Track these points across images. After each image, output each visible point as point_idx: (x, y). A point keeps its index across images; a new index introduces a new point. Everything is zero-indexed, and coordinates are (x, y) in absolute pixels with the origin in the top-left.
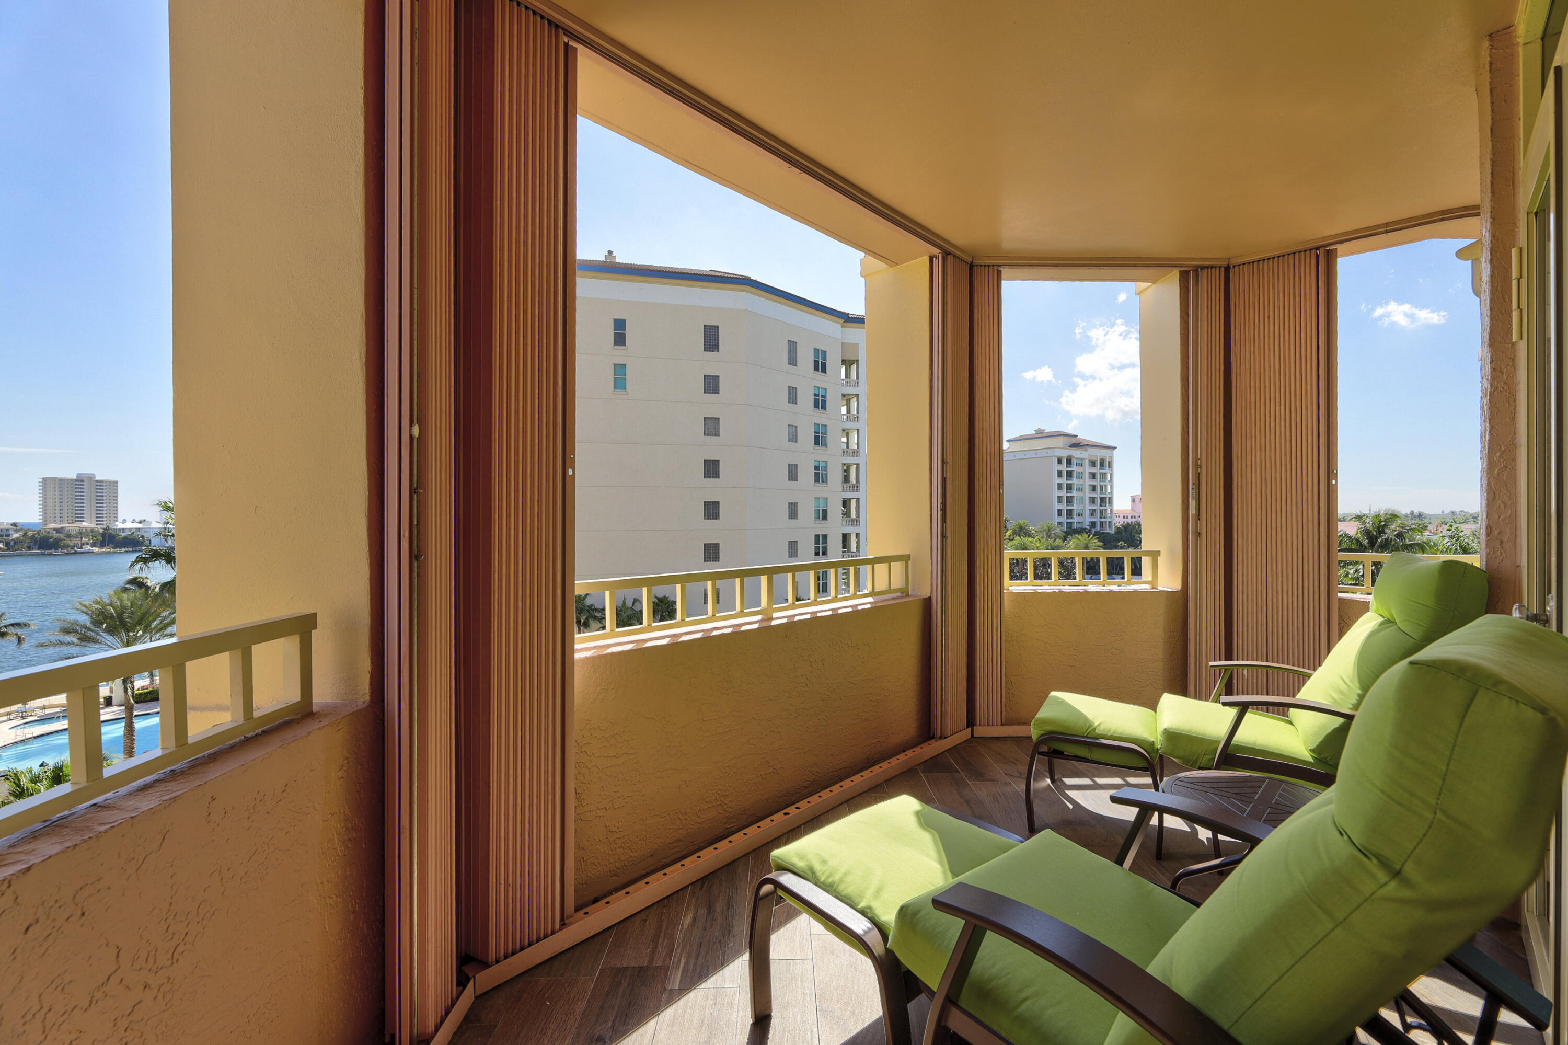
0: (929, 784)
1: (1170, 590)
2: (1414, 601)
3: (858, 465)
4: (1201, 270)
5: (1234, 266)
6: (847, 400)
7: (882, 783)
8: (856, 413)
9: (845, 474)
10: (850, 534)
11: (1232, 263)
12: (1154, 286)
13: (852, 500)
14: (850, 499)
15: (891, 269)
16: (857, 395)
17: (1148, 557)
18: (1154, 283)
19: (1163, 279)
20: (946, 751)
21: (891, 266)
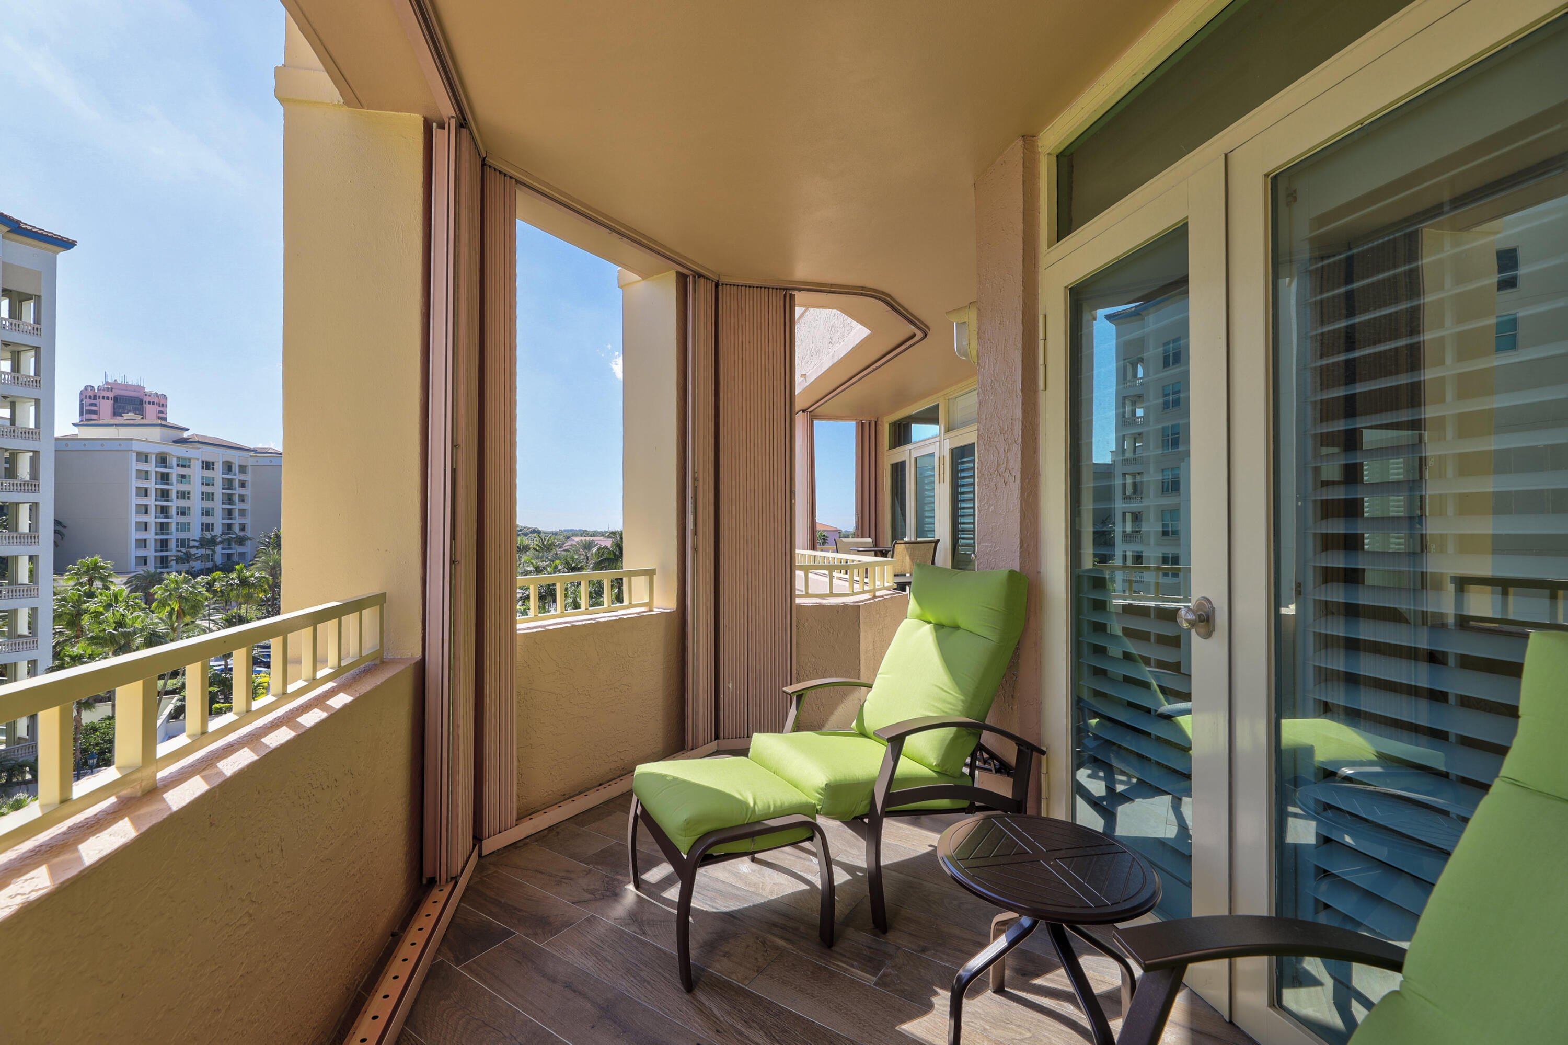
0: (485, 982)
1: (669, 611)
2: (986, 608)
3: (36, 453)
4: (699, 277)
5: (722, 284)
6: (12, 352)
7: (403, 1030)
8: (32, 374)
9: (7, 466)
10: (16, 557)
11: (723, 280)
12: (643, 282)
13: (21, 506)
14: (17, 504)
15: (346, 108)
16: (37, 349)
17: (643, 577)
18: (643, 279)
19: (655, 276)
20: (460, 901)
21: (347, 103)
